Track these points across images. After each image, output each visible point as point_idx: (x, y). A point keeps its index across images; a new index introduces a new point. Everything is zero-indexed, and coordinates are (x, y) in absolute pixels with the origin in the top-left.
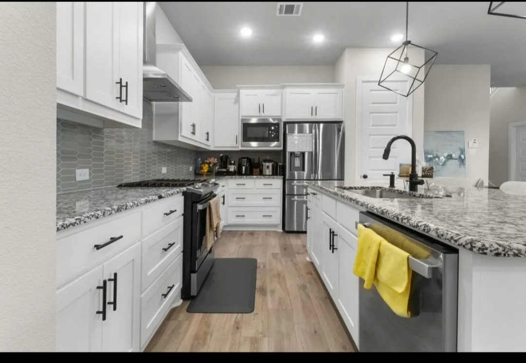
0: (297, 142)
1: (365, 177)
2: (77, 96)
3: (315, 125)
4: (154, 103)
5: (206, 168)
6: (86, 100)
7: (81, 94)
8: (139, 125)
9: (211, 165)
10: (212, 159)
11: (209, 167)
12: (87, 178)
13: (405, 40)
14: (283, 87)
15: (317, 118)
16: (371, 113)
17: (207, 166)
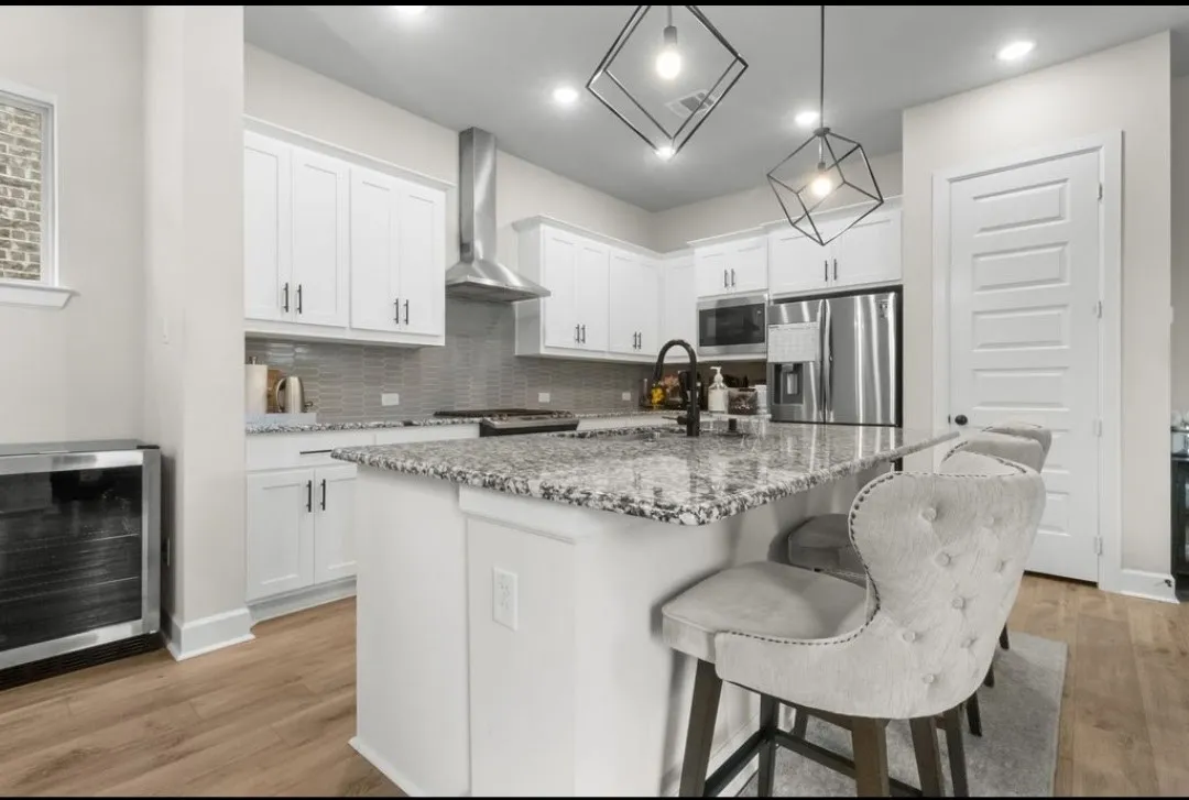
0: (790, 342)
1: (962, 421)
2: (343, 328)
3: (825, 303)
4: (516, 303)
5: (657, 395)
6: (352, 329)
7: (346, 324)
8: (441, 342)
9: (668, 391)
10: (671, 378)
11: (664, 393)
12: (396, 402)
13: (818, 126)
14: (767, 230)
15: (839, 285)
16: (977, 256)
17: (659, 391)
